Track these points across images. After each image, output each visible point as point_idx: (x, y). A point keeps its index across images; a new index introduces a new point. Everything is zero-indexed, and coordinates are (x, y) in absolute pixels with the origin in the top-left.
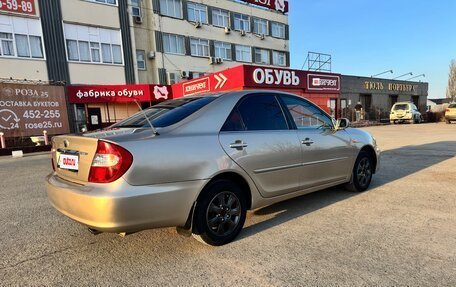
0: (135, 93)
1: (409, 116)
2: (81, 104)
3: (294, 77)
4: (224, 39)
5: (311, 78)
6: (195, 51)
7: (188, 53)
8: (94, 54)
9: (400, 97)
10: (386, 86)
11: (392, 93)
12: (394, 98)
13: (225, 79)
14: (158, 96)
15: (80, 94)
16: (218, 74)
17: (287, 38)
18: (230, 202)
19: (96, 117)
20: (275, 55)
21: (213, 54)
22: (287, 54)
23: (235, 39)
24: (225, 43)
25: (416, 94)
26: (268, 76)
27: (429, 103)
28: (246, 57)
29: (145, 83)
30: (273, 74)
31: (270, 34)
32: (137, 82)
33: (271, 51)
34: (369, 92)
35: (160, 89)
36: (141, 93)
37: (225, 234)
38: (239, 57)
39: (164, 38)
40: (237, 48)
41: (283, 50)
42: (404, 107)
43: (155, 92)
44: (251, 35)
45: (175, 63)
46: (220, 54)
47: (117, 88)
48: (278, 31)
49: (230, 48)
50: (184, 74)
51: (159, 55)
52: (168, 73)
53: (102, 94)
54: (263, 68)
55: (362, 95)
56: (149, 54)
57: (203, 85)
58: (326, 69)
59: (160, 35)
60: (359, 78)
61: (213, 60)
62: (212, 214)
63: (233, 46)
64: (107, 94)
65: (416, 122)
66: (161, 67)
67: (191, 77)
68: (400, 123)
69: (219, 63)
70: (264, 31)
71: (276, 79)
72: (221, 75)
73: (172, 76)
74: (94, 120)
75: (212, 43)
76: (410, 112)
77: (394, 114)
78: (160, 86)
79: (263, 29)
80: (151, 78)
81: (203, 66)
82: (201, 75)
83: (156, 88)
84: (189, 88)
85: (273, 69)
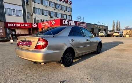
0: (27, 25)
1: (104, 35)
2: (9, 28)
3: (74, 23)
4: (53, 11)
5: (78, 23)
6: (45, 14)
7: (43, 14)
8: (13, 13)
9: (101, 30)
10: (98, 26)
11: (99, 28)
12: (100, 30)
13: (55, 22)
14: (34, 26)
15: (9, 25)
16: (52, 21)
17: (71, 12)
18: (70, 55)
19: (14, 32)
20: (68, 16)
21: (50, 15)
22: (71, 16)
23: (57, 11)
24: (54, 12)
25: (105, 29)
26: (67, 22)
27: (108, 32)
28: (60, 16)
29: (30, 22)
30: (68, 22)
31: (67, 10)
32: (27, 22)
33: (67, 15)
34: (93, 28)
35: (34, 24)
36: (28, 25)
37: (69, 64)
38: (58, 16)
39: (36, 9)
40: (57, 14)
41: (70, 15)
42: (102, 32)
43: (33, 25)
44: (61, 10)
45: (39, 17)
46: (52, 15)
47: (21, 24)
48: (69, 10)
49: (55, 13)
50: (42, 20)
51: (34, 14)
52: (37, 20)
53: (16, 25)
54: (66, 20)
55: (92, 29)
56: (31, 14)
57: (48, 24)
58: (82, 21)
59: (34, 8)
60: (91, 24)
61: (50, 17)
62: (66, 58)
63: (56, 13)
64: (18, 25)
65: (105, 36)
66: (35, 18)
67: (43, 21)
68: (101, 37)
69: (52, 17)
70: (65, 9)
71: (69, 23)
72: (53, 21)
73: (38, 21)
74: (14, 33)
75: (50, 12)
76: (104, 34)
77: (100, 34)
78: (34, 23)
79: (64, 9)
80: (31, 21)
81: (47, 18)
82: (47, 21)
83: (33, 24)
84: (44, 24)
85: (68, 20)
